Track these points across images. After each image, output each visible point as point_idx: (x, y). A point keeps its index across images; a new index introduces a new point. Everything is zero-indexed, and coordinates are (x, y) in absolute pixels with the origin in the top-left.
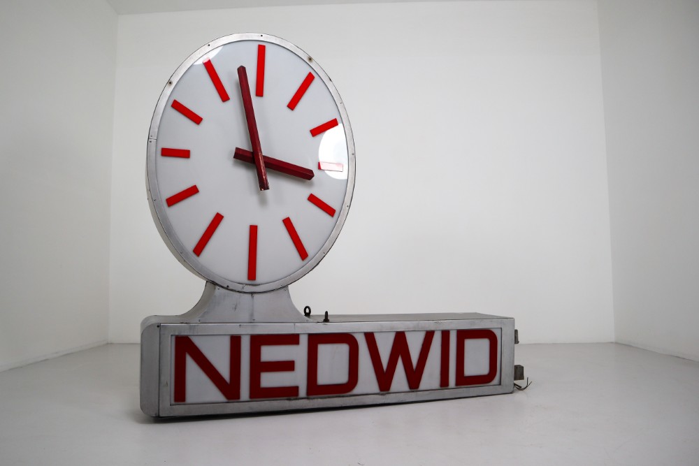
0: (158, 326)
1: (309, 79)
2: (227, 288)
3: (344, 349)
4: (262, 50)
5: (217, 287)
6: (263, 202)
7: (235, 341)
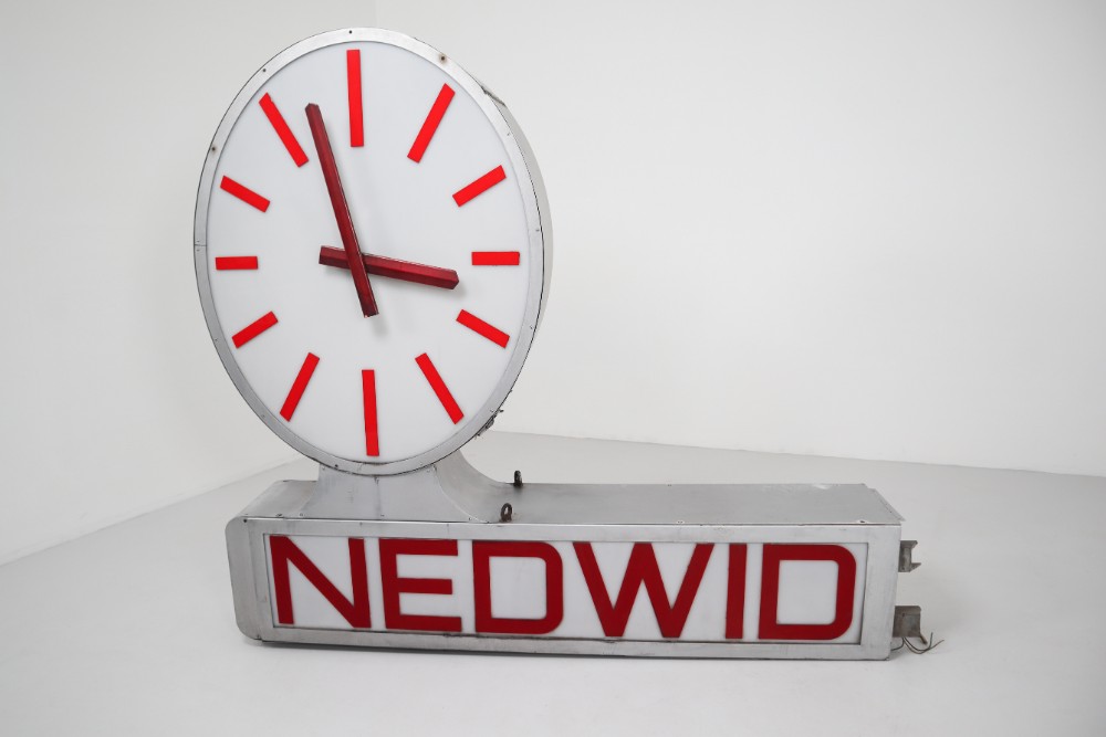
0: (245, 521)
1: (446, 97)
2: (335, 468)
3: (537, 566)
4: (354, 59)
5: (322, 466)
6: (381, 331)
7: (356, 547)
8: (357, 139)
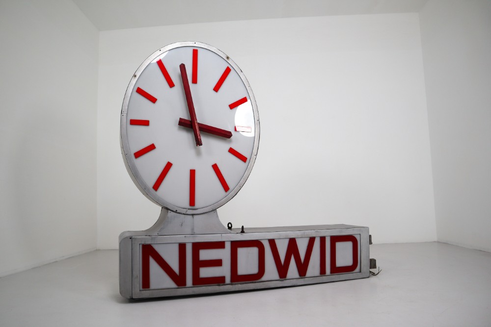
0: (130, 238)
1: (228, 71)
2: (176, 212)
3: (255, 251)
4: (195, 53)
5: (169, 211)
6: (199, 154)
7: (182, 247)
8: (195, 81)
